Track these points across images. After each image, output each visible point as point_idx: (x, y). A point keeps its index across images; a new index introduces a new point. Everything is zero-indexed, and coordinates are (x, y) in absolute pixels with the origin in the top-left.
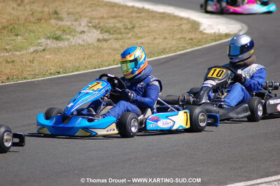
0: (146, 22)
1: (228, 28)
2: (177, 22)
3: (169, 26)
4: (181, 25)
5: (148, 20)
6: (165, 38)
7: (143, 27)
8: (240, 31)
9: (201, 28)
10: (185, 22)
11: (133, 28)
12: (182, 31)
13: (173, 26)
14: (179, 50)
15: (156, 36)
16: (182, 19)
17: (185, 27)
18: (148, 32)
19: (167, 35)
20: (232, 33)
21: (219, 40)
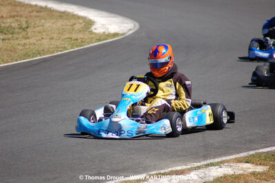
0: (43, 21)
1: (119, 27)
2: (73, 21)
3: (62, 26)
4: (75, 24)
5: (45, 19)
6: (52, 38)
7: (38, 26)
8: (131, 30)
9: (93, 28)
10: (81, 21)
11: (27, 27)
12: (73, 30)
13: (67, 25)
14: (57, 51)
15: (43, 37)
16: (79, 17)
17: (77, 27)
18: (39, 32)
19: (55, 36)
20: (121, 32)
21: (104, 40)
